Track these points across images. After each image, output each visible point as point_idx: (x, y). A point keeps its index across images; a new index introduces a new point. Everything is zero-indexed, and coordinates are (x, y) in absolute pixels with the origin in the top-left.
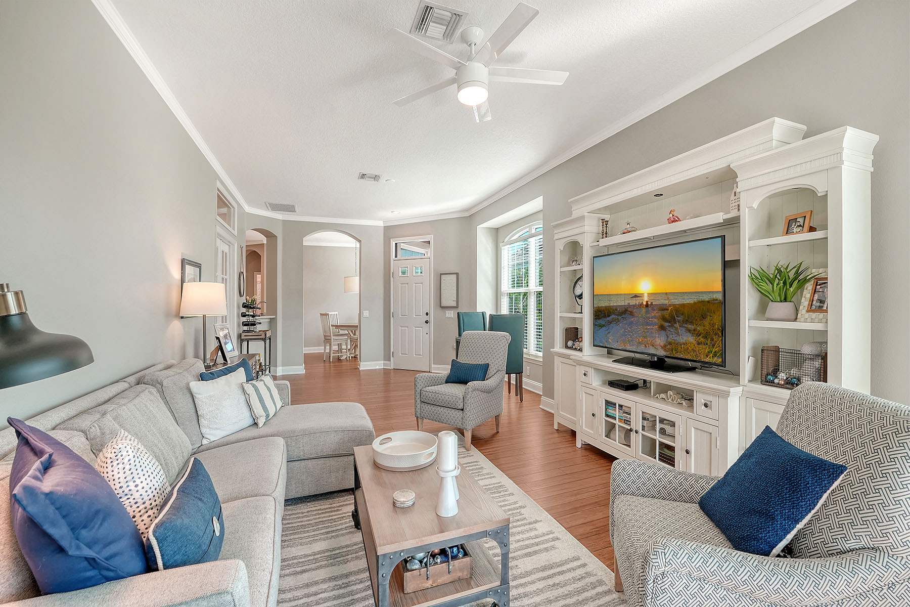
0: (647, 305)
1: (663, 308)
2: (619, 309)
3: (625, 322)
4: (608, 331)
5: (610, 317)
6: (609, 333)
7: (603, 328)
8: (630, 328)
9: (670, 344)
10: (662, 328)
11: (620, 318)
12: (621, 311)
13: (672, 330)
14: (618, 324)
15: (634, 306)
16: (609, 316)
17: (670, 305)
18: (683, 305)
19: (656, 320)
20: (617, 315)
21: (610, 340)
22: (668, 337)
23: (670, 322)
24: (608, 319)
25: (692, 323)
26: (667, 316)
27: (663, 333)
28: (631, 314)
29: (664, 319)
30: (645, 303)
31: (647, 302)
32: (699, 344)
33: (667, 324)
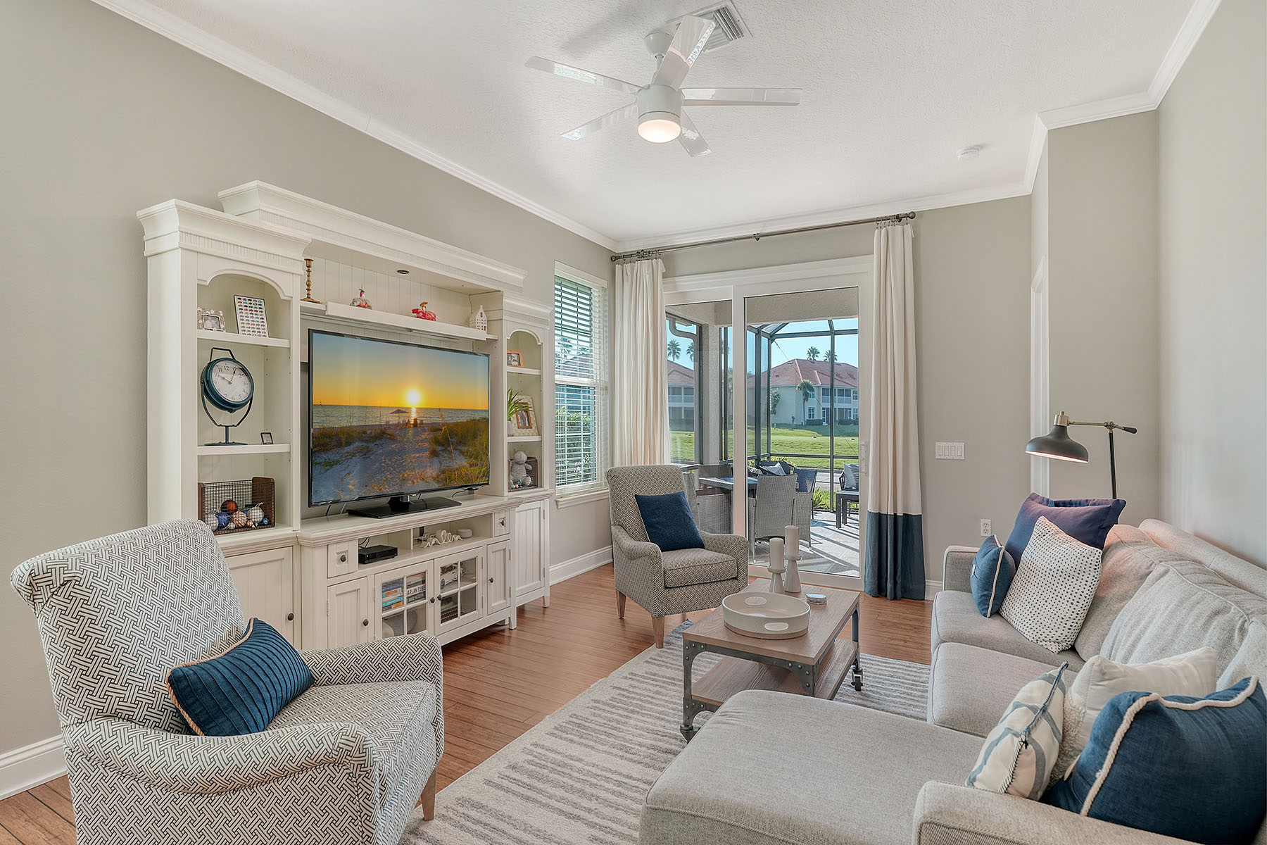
0: (415, 425)
1: (435, 428)
2: (369, 432)
3: (381, 451)
4: (347, 471)
5: (351, 447)
6: (349, 474)
7: (335, 468)
8: (390, 460)
9: (443, 472)
10: (435, 454)
11: (371, 445)
12: (373, 434)
13: (446, 455)
14: (367, 456)
15: (398, 425)
16: (348, 444)
17: (443, 425)
18: (457, 424)
19: (427, 444)
20: (366, 441)
21: (350, 486)
22: (441, 464)
23: (443, 445)
24: (347, 449)
25: (465, 444)
26: (440, 438)
27: (436, 459)
28: (390, 439)
29: (437, 442)
30: (412, 422)
31: (415, 420)
32: (471, 466)
33: (440, 448)
